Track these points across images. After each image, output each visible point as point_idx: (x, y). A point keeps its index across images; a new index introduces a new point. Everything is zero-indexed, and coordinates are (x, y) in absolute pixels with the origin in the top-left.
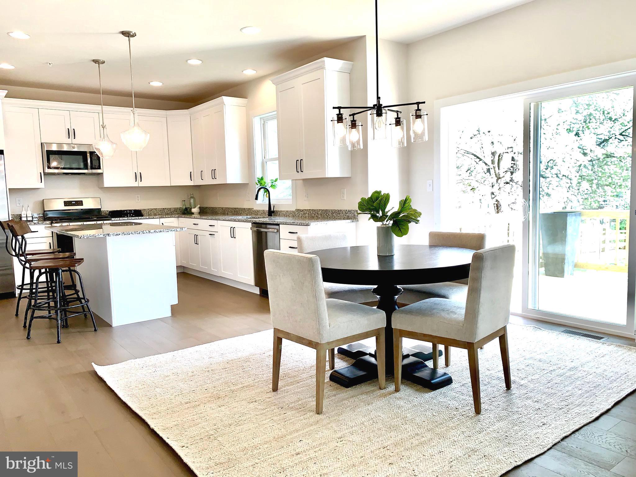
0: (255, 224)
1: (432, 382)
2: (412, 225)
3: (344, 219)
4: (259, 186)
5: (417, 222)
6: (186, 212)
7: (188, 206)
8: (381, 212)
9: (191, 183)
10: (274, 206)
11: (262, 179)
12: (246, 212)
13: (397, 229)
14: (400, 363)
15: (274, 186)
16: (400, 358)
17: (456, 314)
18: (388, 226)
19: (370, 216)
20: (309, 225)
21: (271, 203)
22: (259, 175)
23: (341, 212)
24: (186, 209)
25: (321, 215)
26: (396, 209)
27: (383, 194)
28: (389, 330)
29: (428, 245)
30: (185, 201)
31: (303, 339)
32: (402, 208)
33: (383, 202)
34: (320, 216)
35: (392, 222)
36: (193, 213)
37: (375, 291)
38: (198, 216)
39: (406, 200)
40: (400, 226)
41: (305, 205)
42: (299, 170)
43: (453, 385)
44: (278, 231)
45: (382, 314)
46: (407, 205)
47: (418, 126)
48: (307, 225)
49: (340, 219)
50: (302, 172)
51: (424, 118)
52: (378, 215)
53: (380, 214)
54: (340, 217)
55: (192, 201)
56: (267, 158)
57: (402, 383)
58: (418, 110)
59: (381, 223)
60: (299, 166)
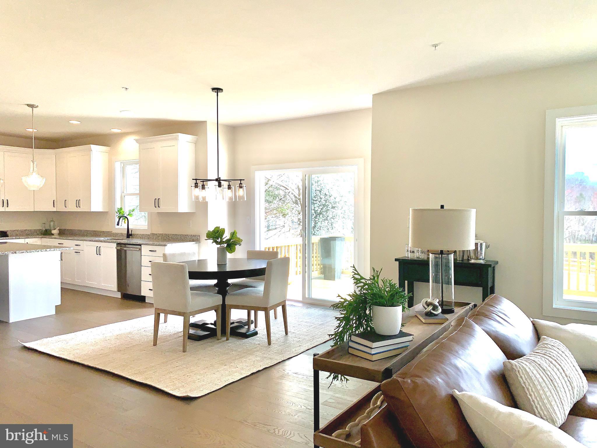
0: (118, 244)
1: (247, 334)
2: (237, 247)
3: (190, 241)
4: (118, 214)
5: (240, 245)
6: (47, 233)
7: (48, 228)
8: (220, 239)
9: (54, 210)
10: (132, 230)
11: (121, 209)
12: (104, 234)
13: (229, 249)
14: (229, 327)
15: (131, 214)
16: (230, 324)
17: (259, 294)
18: (224, 247)
19: (212, 241)
20: (166, 246)
21: (129, 228)
22: (118, 205)
23: (187, 237)
24: (46, 230)
25: (172, 238)
26: (228, 238)
27: (221, 229)
28: (224, 306)
29: (246, 258)
30: (45, 224)
31: (175, 312)
32: (232, 237)
33: (221, 233)
34: (170, 239)
35: (226, 245)
36: (53, 234)
37: (215, 285)
38: (57, 237)
39: (234, 232)
40: (231, 247)
41: (159, 230)
42: (157, 206)
43: (258, 335)
44: (140, 249)
45: (220, 297)
46: (234, 235)
47: (241, 192)
48: (165, 245)
49: (187, 241)
50: (159, 207)
51: (244, 188)
52: (218, 240)
53: (219, 240)
54: (187, 240)
55: (52, 224)
56: (125, 192)
57: (230, 337)
58: (241, 184)
59: (220, 245)
60: (157, 203)
